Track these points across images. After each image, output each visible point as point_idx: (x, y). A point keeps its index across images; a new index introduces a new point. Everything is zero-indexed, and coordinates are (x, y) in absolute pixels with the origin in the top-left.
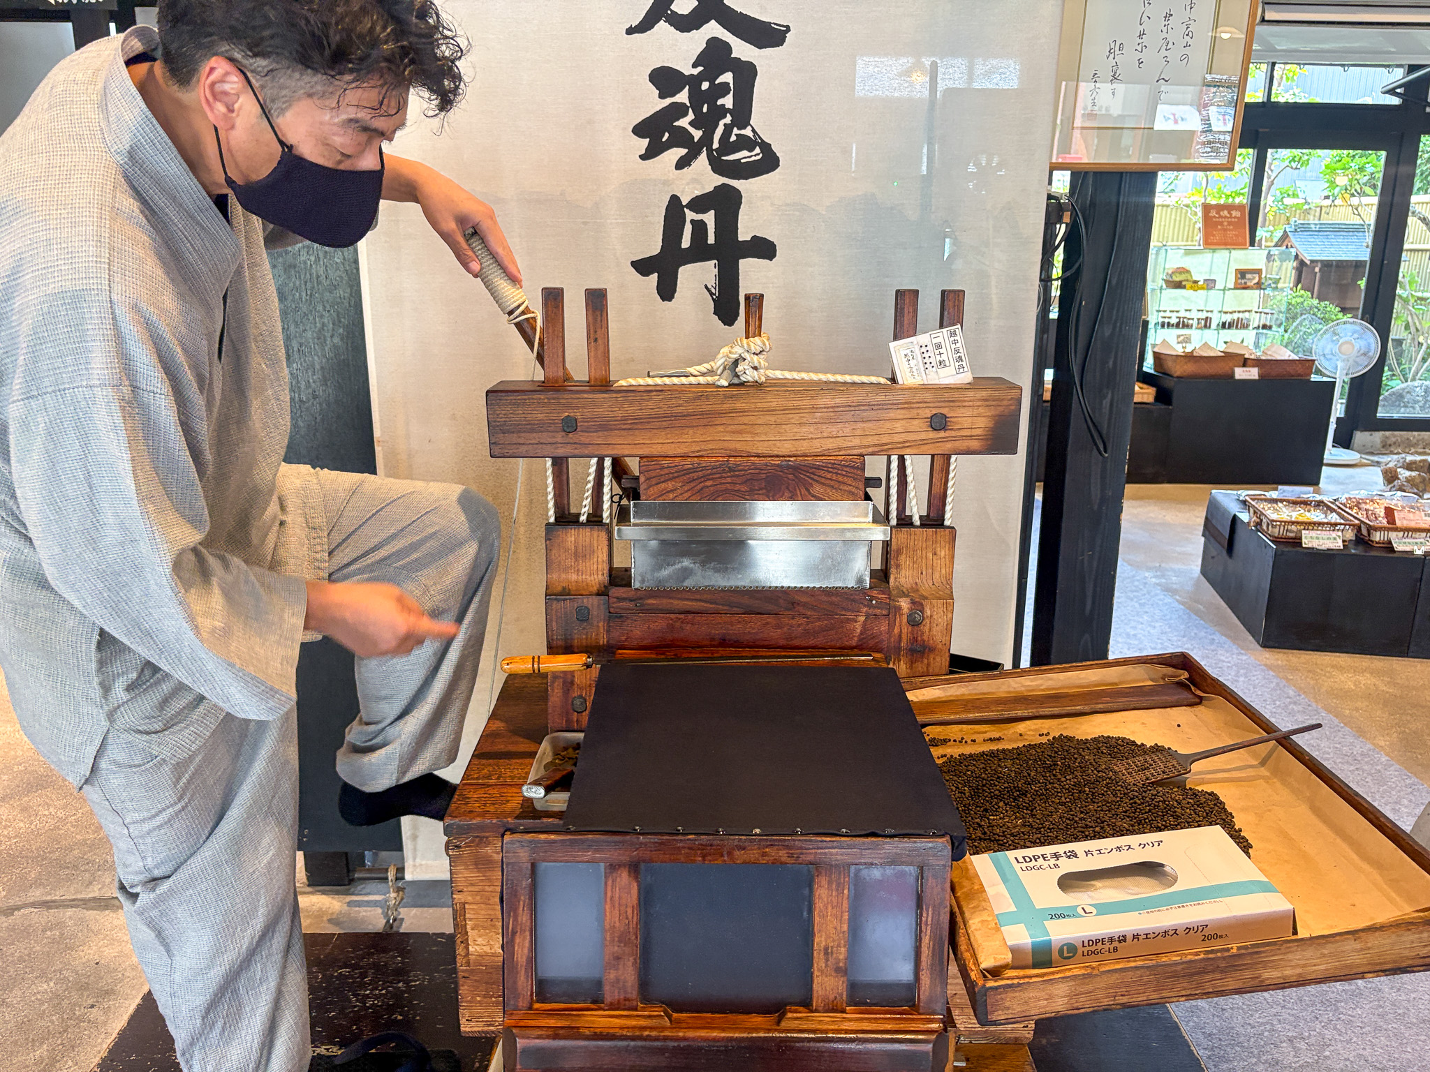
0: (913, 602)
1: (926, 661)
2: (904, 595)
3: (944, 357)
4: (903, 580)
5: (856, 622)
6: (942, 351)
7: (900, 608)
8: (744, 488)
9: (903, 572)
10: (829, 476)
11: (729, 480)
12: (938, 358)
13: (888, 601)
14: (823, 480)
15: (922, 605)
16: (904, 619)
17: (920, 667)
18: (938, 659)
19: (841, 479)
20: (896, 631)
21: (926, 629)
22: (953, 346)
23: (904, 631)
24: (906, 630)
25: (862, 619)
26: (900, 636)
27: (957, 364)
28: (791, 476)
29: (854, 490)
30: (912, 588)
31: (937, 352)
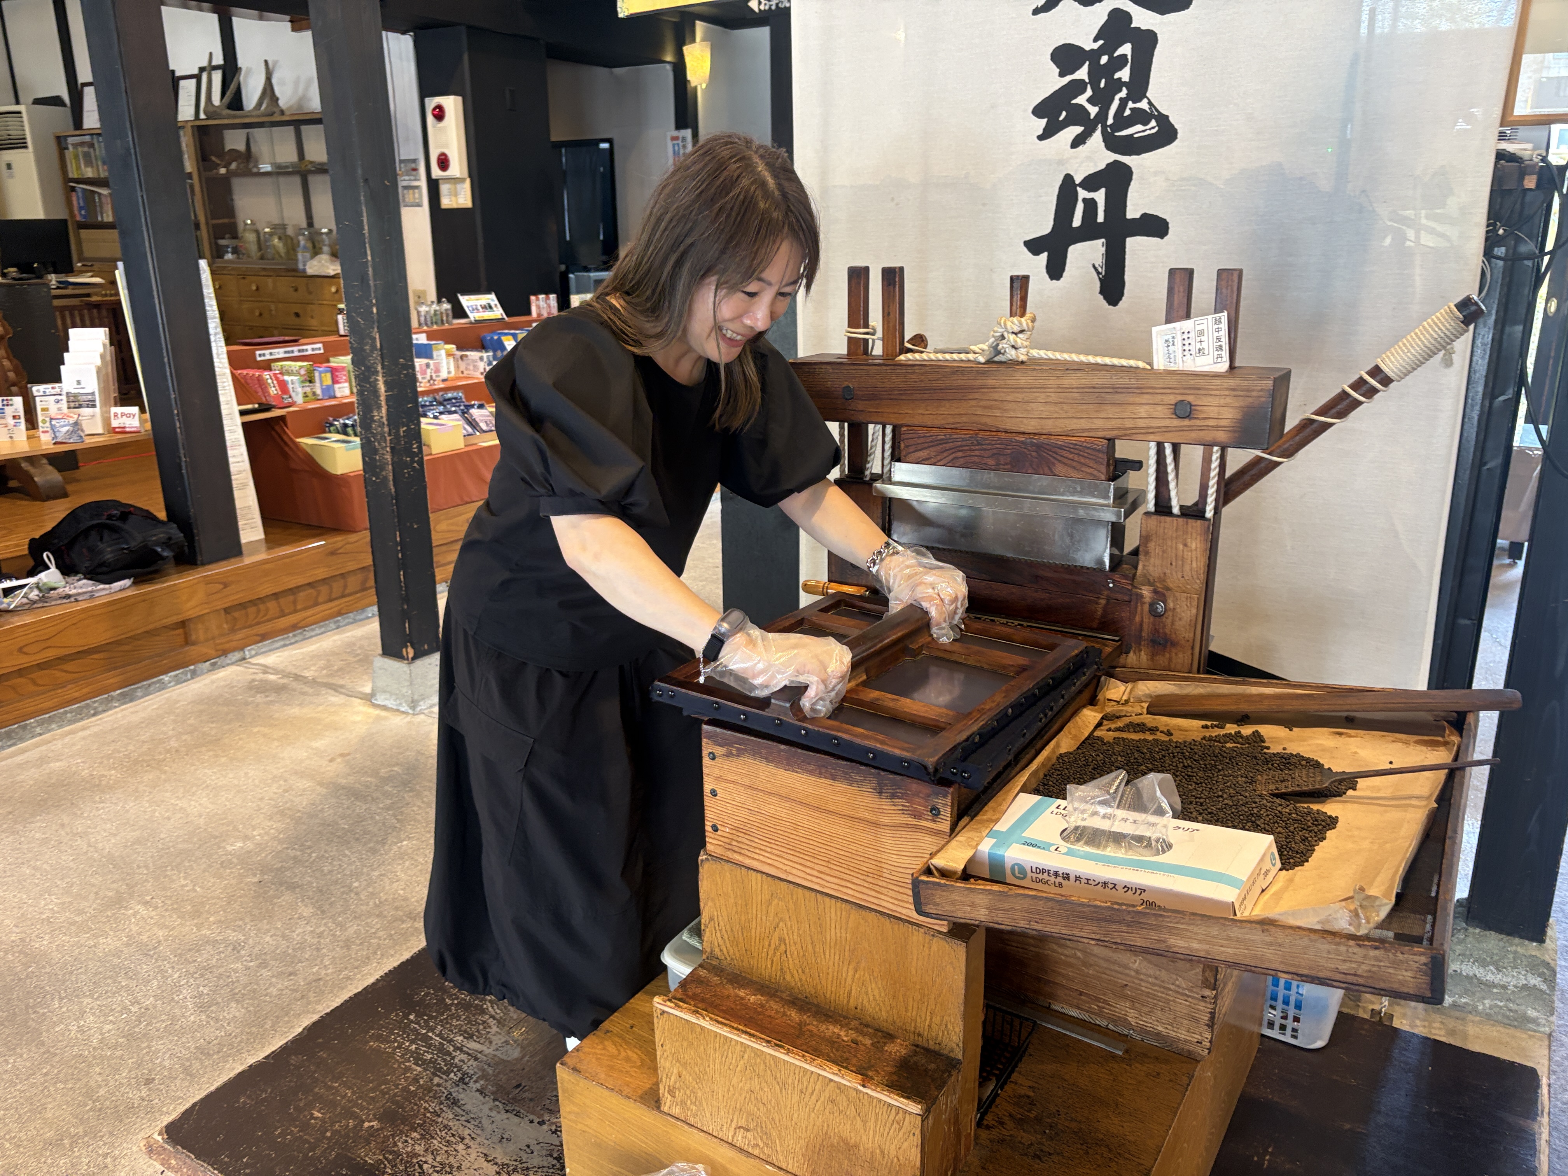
0: (1155, 592)
1: (1167, 655)
2: (1149, 583)
3: (1204, 345)
4: (1151, 568)
5: (1097, 603)
6: (1203, 338)
7: (1141, 596)
8: (991, 462)
9: (1152, 560)
10: (1071, 456)
11: (977, 453)
12: (1199, 346)
13: (1130, 587)
14: (1065, 460)
15: (1164, 595)
16: (1146, 608)
17: (1162, 660)
18: (1181, 655)
19: (1082, 460)
20: (1138, 619)
21: (1169, 621)
22: (1216, 334)
23: (1146, 620)
24: (1147, 620)
25: (1103, 602)
26: (1141, 625)
27: (1216, 353)
28: (1034, 454)
29: (1095, 473)
30: (1159, 578)
31: (1198, 339)
